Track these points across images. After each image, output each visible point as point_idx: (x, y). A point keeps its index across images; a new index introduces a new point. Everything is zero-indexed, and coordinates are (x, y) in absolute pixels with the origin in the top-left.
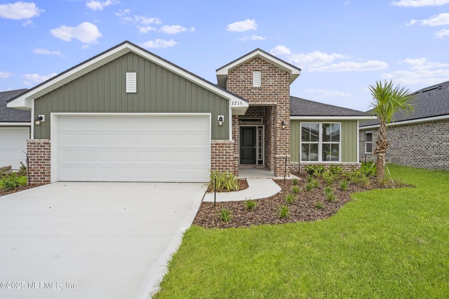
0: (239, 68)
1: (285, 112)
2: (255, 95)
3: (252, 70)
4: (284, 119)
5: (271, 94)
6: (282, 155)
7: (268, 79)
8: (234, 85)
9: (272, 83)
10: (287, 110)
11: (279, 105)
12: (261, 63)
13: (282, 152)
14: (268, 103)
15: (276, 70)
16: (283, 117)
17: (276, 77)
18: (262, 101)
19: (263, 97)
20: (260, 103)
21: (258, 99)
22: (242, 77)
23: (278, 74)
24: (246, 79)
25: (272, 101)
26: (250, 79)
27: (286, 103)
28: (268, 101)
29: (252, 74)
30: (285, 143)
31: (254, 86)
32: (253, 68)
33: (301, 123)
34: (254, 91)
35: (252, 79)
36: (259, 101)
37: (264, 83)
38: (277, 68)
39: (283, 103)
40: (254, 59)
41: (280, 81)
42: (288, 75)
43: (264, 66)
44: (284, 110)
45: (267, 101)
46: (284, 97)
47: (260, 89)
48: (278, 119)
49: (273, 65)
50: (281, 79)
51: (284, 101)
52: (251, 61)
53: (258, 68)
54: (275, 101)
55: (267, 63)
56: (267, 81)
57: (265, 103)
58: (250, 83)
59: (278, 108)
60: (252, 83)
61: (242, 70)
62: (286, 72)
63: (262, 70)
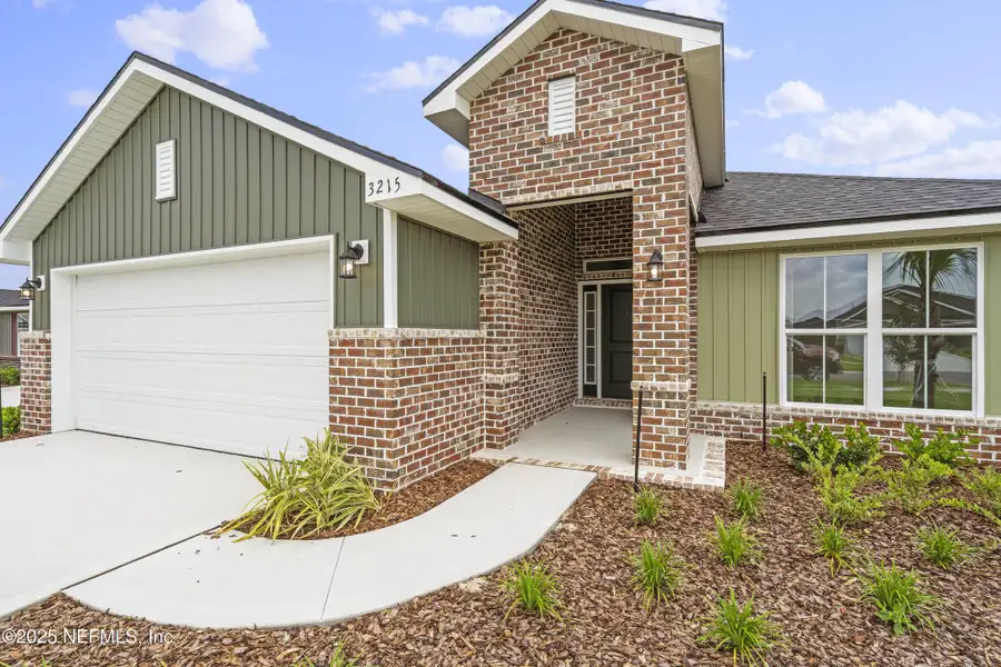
0: (504, 81)
1: (667, 214)
2: (553, 164)
3: (544, 79)
4: (660, 241)
5: (611, 154)
6: (654, 382)
7: (600, 98)
8: (488, 144)
9: (614, 112)
10: (673, 205)
11: (641, 192)
12: (575, 47)
13: (652, 369)
14: (599, 188)
15: (627, 58)
16: (657, 232)
17: (629, 84)
18: (578, 184)
19: (580, 168)
20: (572, 191)
21: (565, 178)
22: (510, 111)
23: (638, 73)
24: (523, 115)
25: (616, 179)
26: (537, 112)
27: (668, 180)
28: (602, 181)
29: (546, 95)
30: (667, 336)
31: (552, 133)
32: (547, 70)
33: (783, 258)
34: (553, 151)
35: (546, 110)
36: (569, 185)
37: (586, 118)
38: (634, 48)
39: (657, 181)
40: (550, 38)
41: (645, 97)
42: (676, 69)
43: (585, 53)
44: (660, 206)
45: (596, 182)
46: (660, 154)
47: (570, 140)
48: (640, 242)
49: (618, 43)
50: (649, 88)
51: (663, 172)
52: (540, 47)
53: (565, 66)
54: (627, 177)
55: (595, 41)
56: (595, 108)
57: (588, 189)
58: (538, 127)
59: (639, 201)
60: (545, 126)
61: (512, 87)
62: (669, 56)
63: (579, 70)
